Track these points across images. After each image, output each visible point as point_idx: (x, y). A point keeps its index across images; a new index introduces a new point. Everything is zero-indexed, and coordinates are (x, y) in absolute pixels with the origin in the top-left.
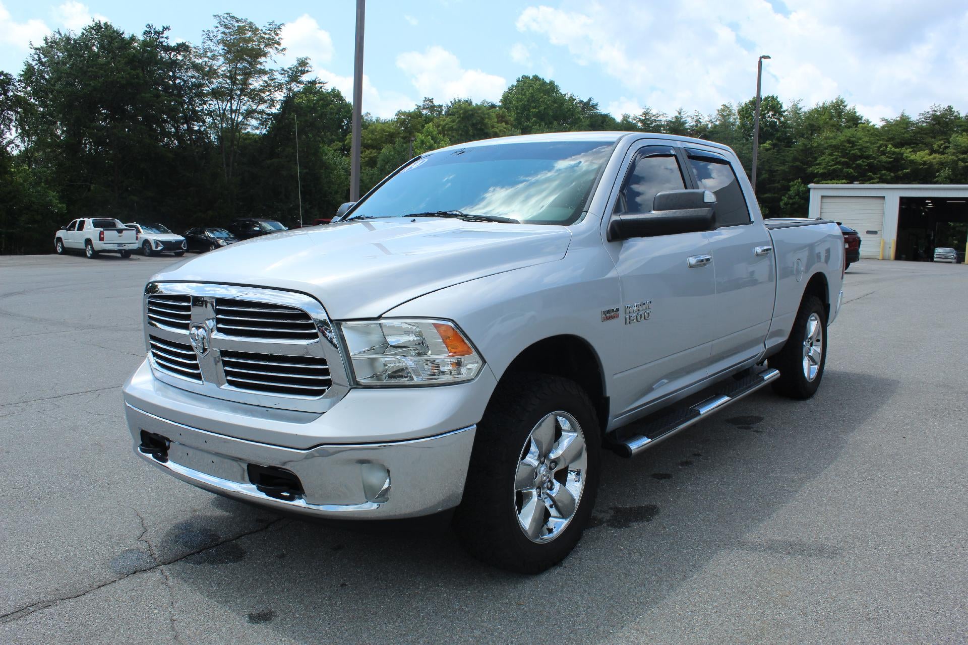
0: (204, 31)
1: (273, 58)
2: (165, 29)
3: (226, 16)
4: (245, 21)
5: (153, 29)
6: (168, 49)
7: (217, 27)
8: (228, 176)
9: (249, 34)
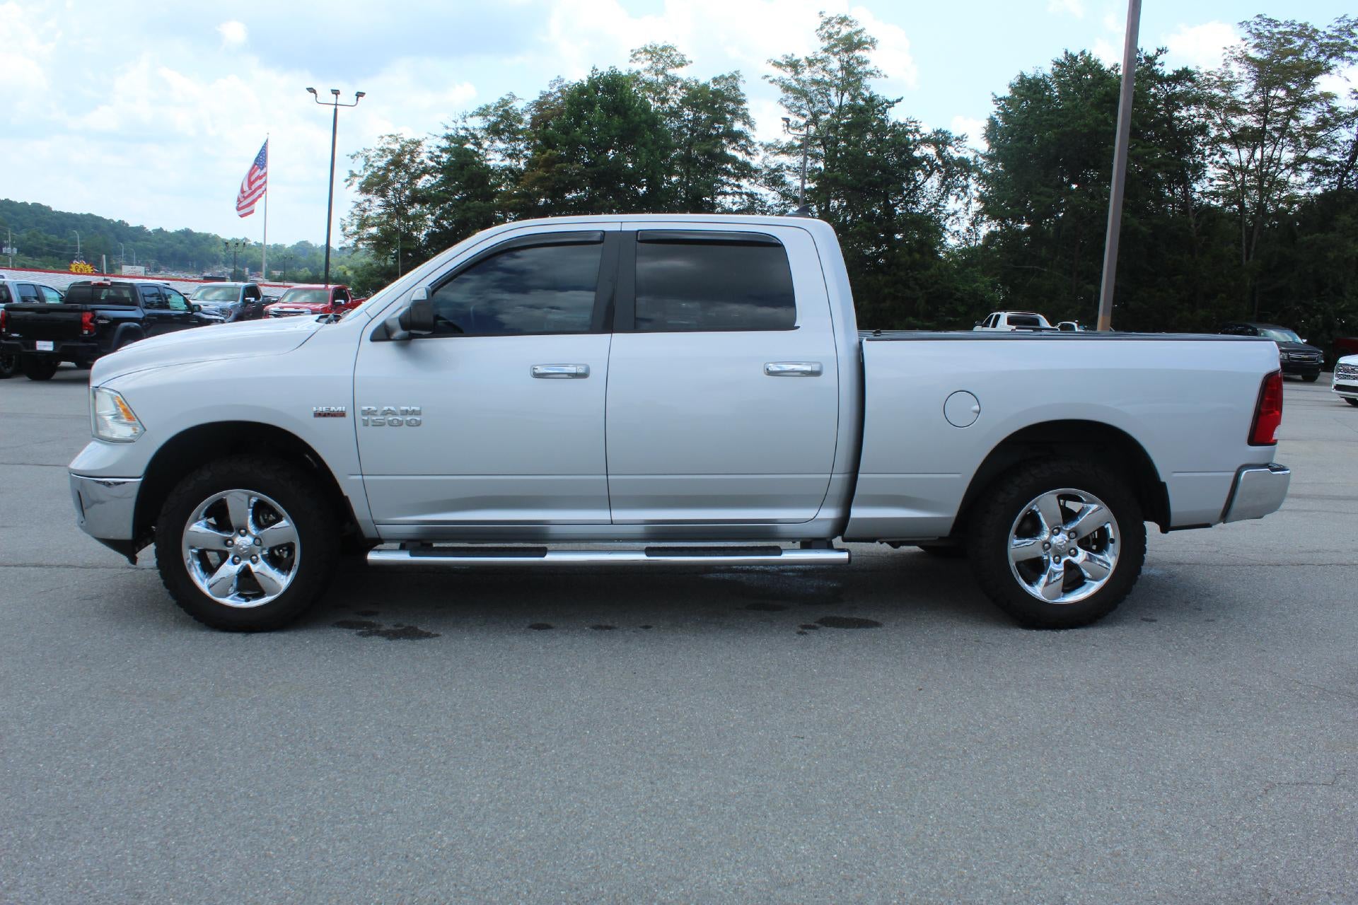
0: (1225, 48)
1: (1343, 74)
2: (1160, 51)
3: (1258, 20)
4: (1292, 24)
5: (1143, 54)
6: (1162, 80)
7: (1244, 40)
8: (1248, 258)
9: (1299, 42)
